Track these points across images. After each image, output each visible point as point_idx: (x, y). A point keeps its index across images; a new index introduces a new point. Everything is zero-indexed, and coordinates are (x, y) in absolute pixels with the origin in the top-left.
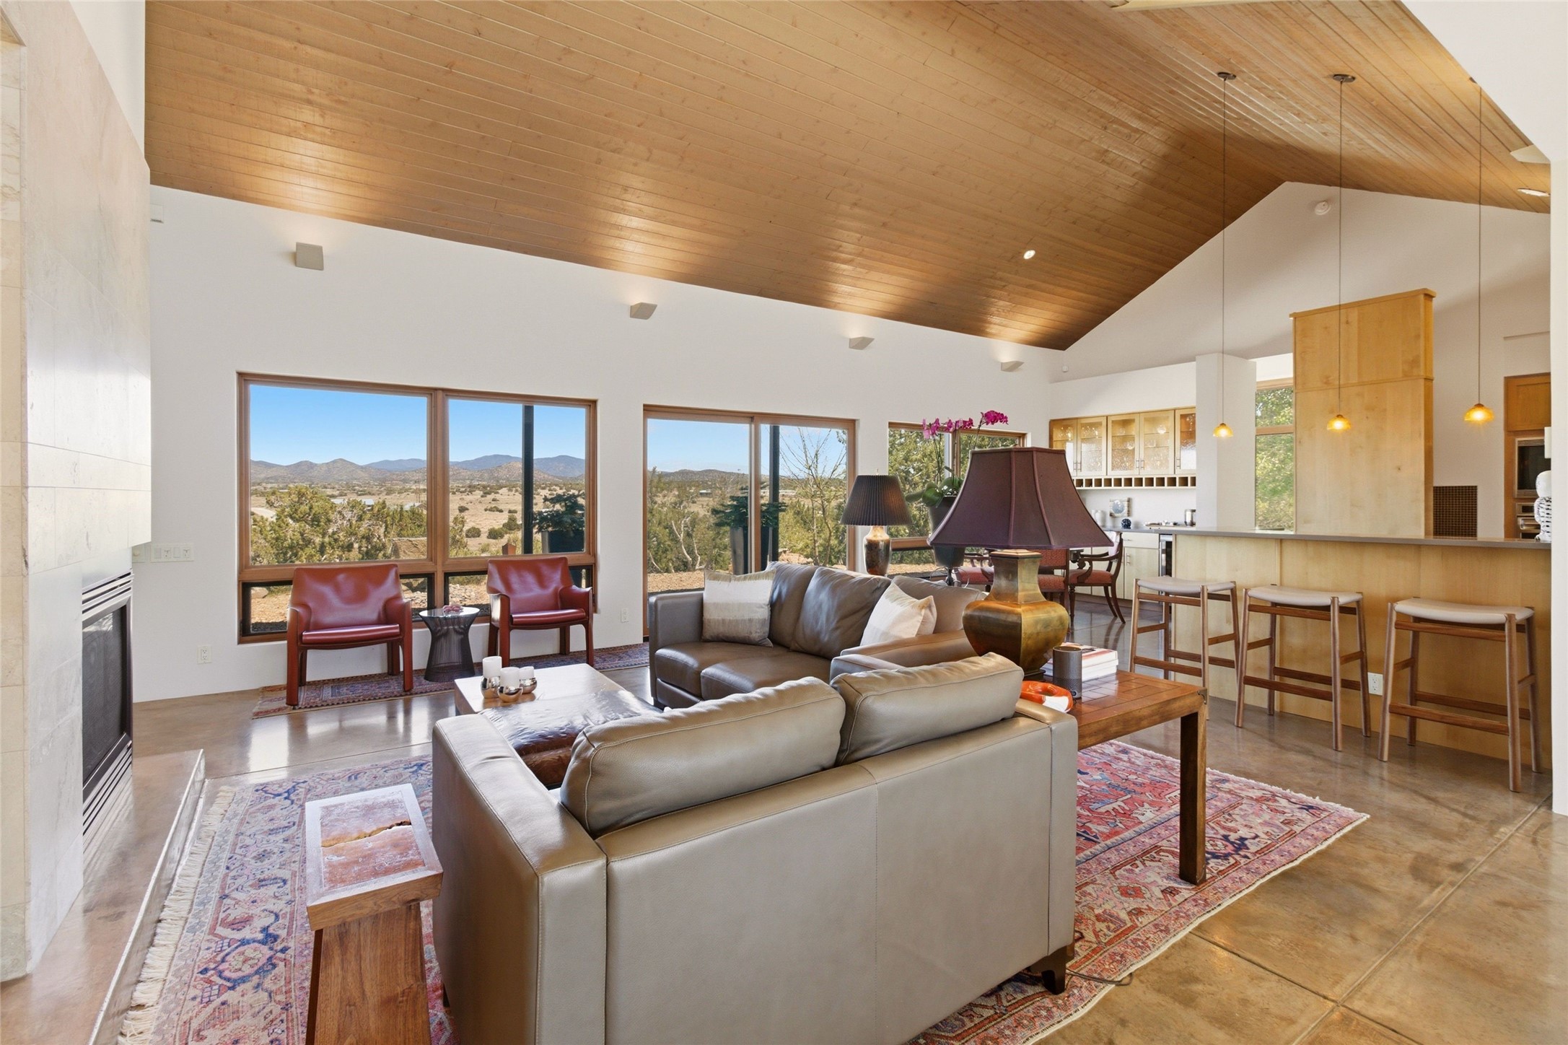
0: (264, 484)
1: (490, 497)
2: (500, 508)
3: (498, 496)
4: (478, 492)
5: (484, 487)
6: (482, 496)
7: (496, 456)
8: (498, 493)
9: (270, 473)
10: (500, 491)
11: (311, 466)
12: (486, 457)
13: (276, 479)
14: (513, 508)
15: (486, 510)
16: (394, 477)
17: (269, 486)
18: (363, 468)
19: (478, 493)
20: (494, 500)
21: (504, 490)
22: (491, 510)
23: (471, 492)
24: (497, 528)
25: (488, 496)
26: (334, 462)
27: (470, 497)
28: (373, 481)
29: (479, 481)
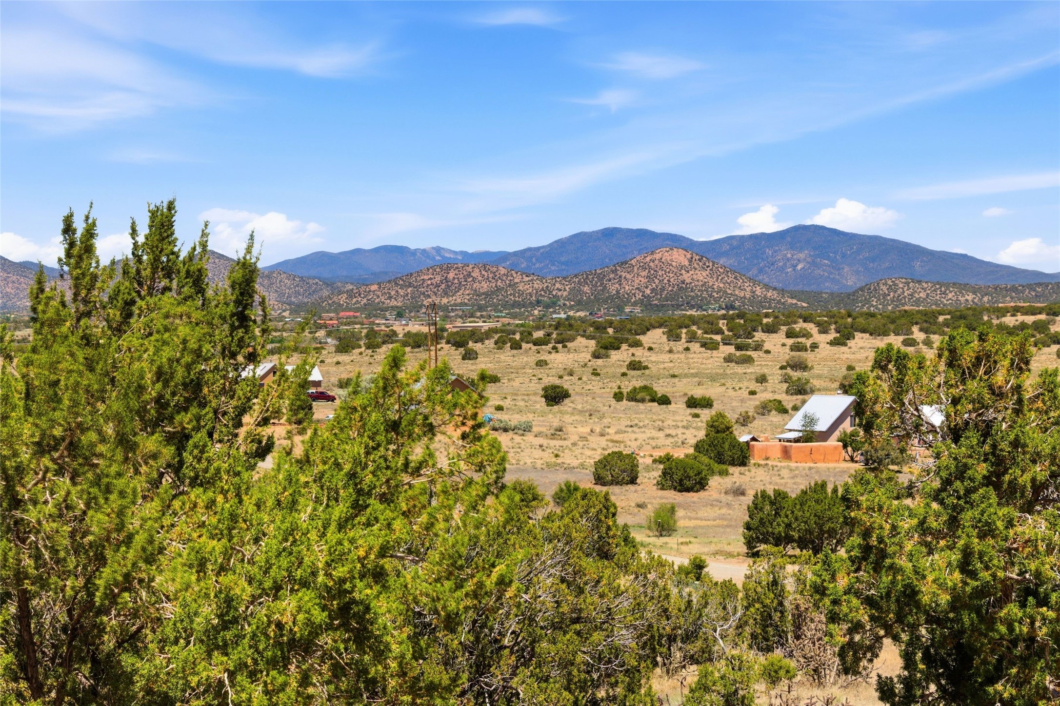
1: (621, 356)
2: (660, 389)
3: (640, 354)
4: (581, 341)
5: (600, 328)
6: (596, 356)
7: (610, 233)
8: (637, 344)
10: (646, 339)
14: (698, 393)
15: (619, 397)
16: (343, 299)
19: (584, 347)
20: (635, 366)
21: (655, 337)
22: (634, 397)
23: (562, 341)
24: (679, 454)
25: (615, 355)
27: (561, 359)
28: (294, 312)
29: (571, 308)
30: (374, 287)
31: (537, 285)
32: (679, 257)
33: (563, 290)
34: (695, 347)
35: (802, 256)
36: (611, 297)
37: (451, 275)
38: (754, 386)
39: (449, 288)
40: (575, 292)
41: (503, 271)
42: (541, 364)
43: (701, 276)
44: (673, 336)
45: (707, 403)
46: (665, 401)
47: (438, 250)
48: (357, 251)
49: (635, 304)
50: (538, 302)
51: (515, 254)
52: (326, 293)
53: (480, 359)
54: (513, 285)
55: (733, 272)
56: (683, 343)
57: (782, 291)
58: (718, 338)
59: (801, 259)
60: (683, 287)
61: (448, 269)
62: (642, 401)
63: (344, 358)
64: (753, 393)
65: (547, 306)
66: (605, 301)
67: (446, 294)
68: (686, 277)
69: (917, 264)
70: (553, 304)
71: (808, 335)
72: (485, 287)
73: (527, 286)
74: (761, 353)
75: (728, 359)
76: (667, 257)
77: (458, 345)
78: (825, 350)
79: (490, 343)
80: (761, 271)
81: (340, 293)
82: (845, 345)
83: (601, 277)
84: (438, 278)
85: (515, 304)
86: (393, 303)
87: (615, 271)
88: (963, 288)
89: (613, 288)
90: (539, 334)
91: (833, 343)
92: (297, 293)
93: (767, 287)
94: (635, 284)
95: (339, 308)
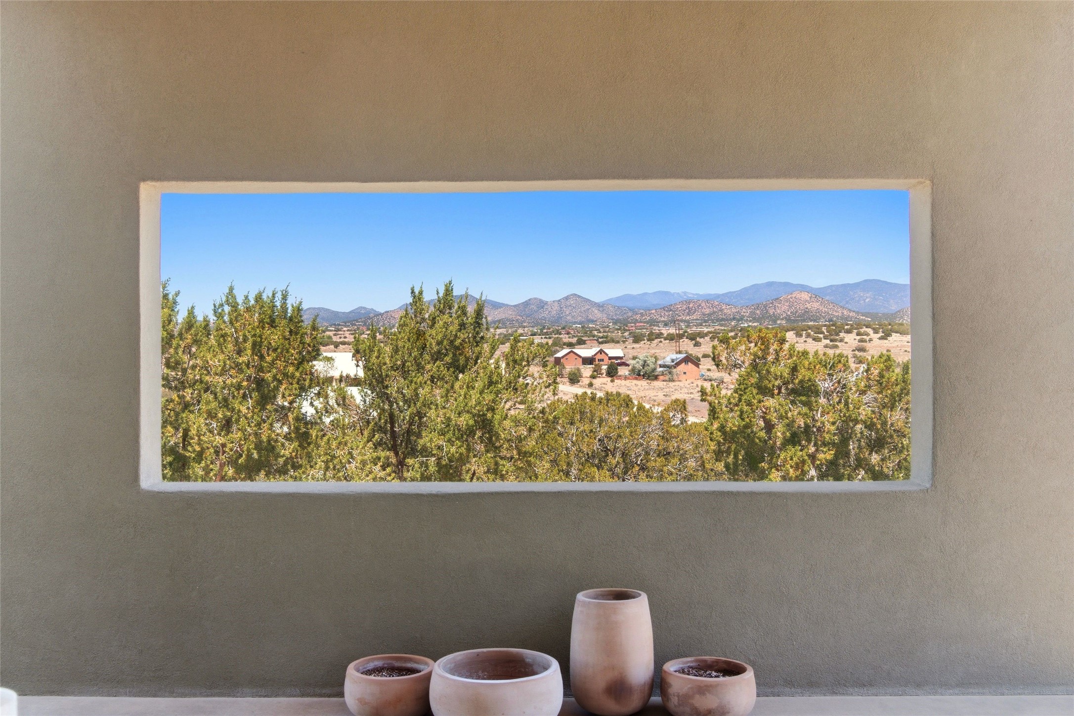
9: (498, 315)
11: (542, 304)
13: (505, 322)
16: (638, 317)
18: (600, 306)
26: (567, 298)
28: (615, 323)
29: (750, 321)
30: (653, 311)
31: (734, 310)
32: (805, 296)
33: (746, 313)
34: (810, 340)
36: (770, 316)
37: (691, 305)
39: (690, 312)
40: (752, 314)
41: (717, 303)
43: (816, 305)
47: (685, 293)
48: (646, 294)
49: (782, 319)
50: (734, 319)
51: (723, 295)
52: (630, 314)
53: (702, 346)
54: (721, 310)
55: (832, 303)
57: (858, 313)
58: (821, 336)
59: (868, 296)
60: (807, 311)
61: (690, 302)
65: (738, 321)
66: (767, 318)
67: (688, 314)
68: (808, 306)
70: (741, 319)
71: (868, 335)
72: (707, 311)
73: (728, 311)
76: (798, 296)
77: (692, 339)
78: (876, 342)
79: (707, 339)
80: (847, 302)
81: (637, 314)
83: (765, 306)
84: (685, 307)
85: (723, 320)
86: (663, 319)
87: (772, 303)
89: (771, 311)
91: (880, 338)
92: (616, 314)
93: (850, 311)
94: (782, 309)
95: (636, 321)
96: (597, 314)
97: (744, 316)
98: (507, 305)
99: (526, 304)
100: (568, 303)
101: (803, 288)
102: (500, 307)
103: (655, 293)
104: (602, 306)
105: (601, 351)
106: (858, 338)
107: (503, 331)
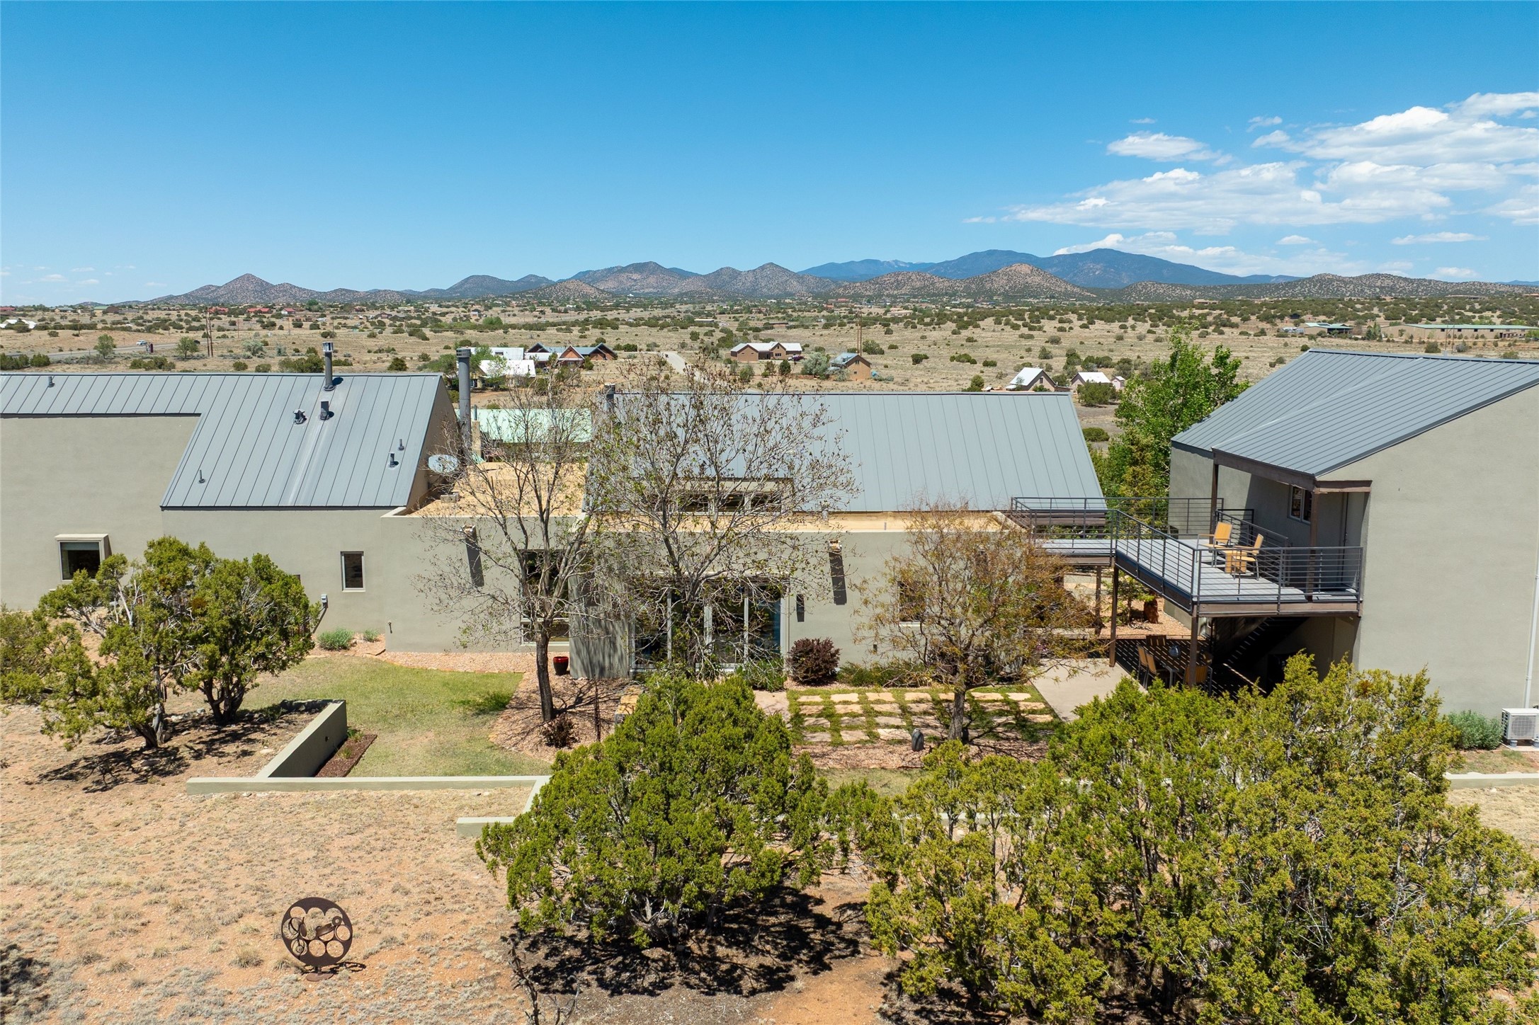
0: (678, 306)
1: (965, 333)
3: (976, 332)
6: (954, 333)
8: (978, 326)
9: (685, 286)
11: (735, 274)
12: (975, 256)
13: (690, 297)
15: (952, 359)
16: (841, 291)
17: (684, 308)
18: (800, 277)
19: (949, 327)
20: (970, 340)
26: (762, 268)
27: (934, 335)
28: (815, 298)
29: (964, 297)
30: (858, 284)
31: (946, 284)
32: (1025, 269)
33: (960, 287)
34: (1008, 328)
35: (1098, 267)
36: (987, 291)
37: (900, 278)
38: (1024, 353)
39: (899, 285)
40: (967, 288)
41: (929, 276)
42: (923, 337)
43: (1038, 279)
44: (998, 322)
45: (993, 364)
46: (974, 362)
47: (896, 262)
48: (852, 262)
49: (999, 295)
50: (946, 294)
51: (939, 264)
52: (833, 287)
53: (894, 334)
54: (933, 284)
55: (1055, 277)
56: (1002, 326)
57: (1083, 288)
58: (1020, 323)
59: (1098, 269)
60: (1027, 286)
61: (898, 275)
62: (963, 362)
63: (825, 332)
64: (1022, 358)
65: (951, 296)
66: (983, 293)
67: (897, 288)
68: (1029, 280)
69: (1165, 271)
70: (954, 294)
71: (1070, 322)
72: (918, 284)
73: (942, 284)
74: (1041, 332)
75: (1022, 336)
76: (1019, 269)
77: (885, 325)
78: (1077, 330)
79: (901, 324)
80: (1075, 275)
81: (840, 287)
82: (1088, 328)
83: (982, 280)
84: (893, 280)
85: (934, 295)
86: (868, 293)
87: (989, 277)
88: (1185, 287)
89: (988, 286)
90: (927, 320)
91: (1081, 327)
92: (818, 287)
93: (1074, 286)
94: (1000, 283)
95: (839, 296)
96: (795, 286)
97: (957, 291)
98: (697, 275)
99: (718, 273)
100: (765, 274)
101: (1027, 259)
102: (689, 277)
103: (862, 262)
104: (802, 278)
105: (778, 346)
106: (1060, 325)
107: (690, 307)
